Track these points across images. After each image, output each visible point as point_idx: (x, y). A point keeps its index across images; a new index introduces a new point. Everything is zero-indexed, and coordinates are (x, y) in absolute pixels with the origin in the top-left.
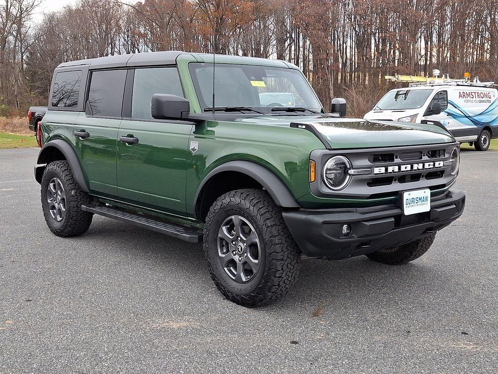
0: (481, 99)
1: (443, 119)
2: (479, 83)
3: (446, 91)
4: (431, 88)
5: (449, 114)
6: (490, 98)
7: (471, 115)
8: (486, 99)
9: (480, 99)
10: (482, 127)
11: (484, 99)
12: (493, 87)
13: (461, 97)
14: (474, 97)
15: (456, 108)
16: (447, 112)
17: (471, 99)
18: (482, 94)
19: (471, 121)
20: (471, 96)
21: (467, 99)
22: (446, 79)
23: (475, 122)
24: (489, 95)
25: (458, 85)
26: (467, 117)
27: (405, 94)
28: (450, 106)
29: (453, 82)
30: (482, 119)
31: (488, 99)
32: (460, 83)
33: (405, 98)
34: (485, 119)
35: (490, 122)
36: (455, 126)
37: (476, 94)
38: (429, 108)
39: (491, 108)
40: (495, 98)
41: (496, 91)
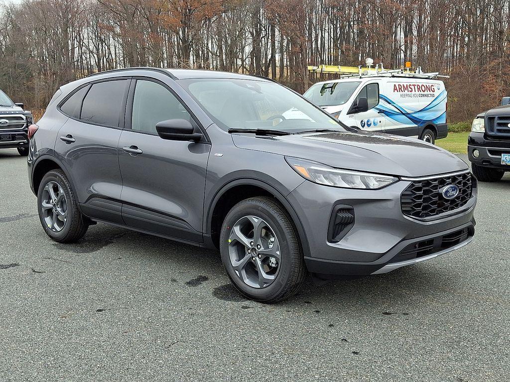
0: (422, 93)
1: (373, 117)
2: (422, 74)
3: (378, 84)
4: (359, 80)
5: (381, 111)
6: (433, 91)
7: (409, 112)
8: (429, 93)
9: (420, 93)
10: (424, 125)
11: (426, 93)
12: (439, 79)
13: (396, 91)
14: (413, 90)
15: (390, 103)
16: (377, 109)
17: (410, 93)
19: (410, 118)
20: (409, 89)
21: (403, 93)
22: (379, 70)
23: (415, 120)
24: (432, 87)
25: (393, 76)
26: (404, 114)
27: (332, 87)
28: (382, 102)
29: (388, 72)
30: (423, 117)
31: (431, 93)
32: (396, 74)
33: (332, 92)
34: (427, 116)
35: (434, 120)
36: (389, 125)
37: (416, 87)
38: (355, 103)
39: (435, 103)
40: (440, 91)
41: (441, 83)
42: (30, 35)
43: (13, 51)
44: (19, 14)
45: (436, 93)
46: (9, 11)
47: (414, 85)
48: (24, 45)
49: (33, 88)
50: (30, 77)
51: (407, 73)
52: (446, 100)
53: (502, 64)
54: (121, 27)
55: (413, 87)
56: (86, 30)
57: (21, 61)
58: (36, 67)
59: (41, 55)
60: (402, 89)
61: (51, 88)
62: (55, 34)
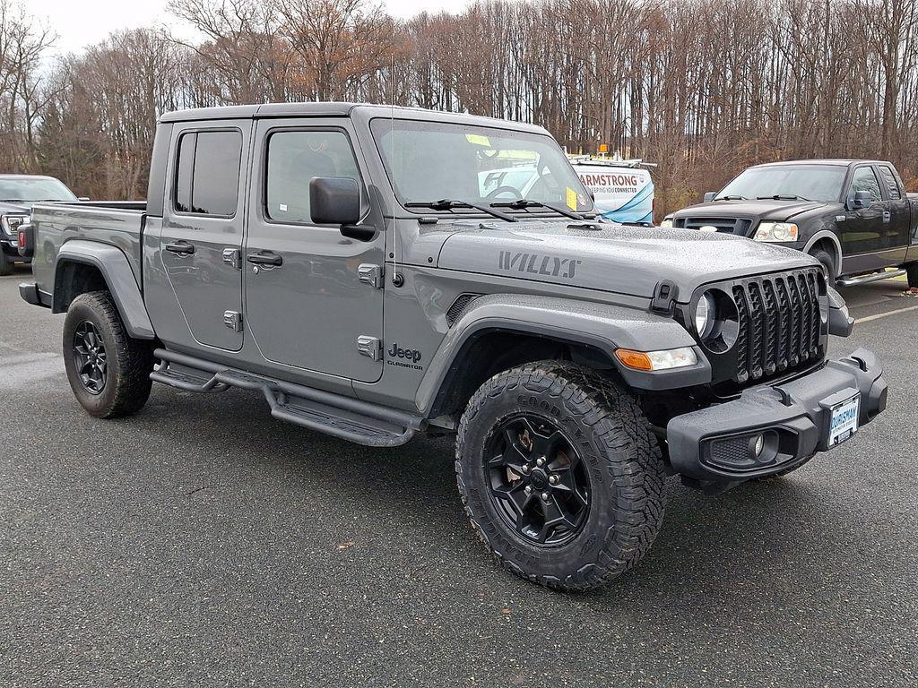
0: (620, 187)
2: (620, 161)
4: (531, 169)
6: (635, 185)
7: (602, 212)
8: (628, 186)
9: (617, 187)
11: (624, 186)
12: (643, 167)
14: (608, 183)
17: (603, 187)
18: (621, 179)
20: (602, 182)
21: (593, 186)
24: (634, 179)
25: (581, 164)
29: (573, 159)
30: (621, 218)
31: (632, 186)
32: (582, 161)
37: (611, 179)
39: (636, 200)
40: (645, 184)
41: (646, 173)
42: (99, 100)
43: (75, 123)
44: (83, 69)
45: (639, 187)
46: (68, 64)
47: (608, 176)
48: (91, 114)
49: (104, 176)
50: (99, 160)
51: (604, 159)
52: (652, 197)
53: (760, 146)
54: (230, 87)
55: (606, 179)
56: (181, 94)
57: (86, 137)
58: (107, 145)
59: (115, 126)
60: (592, 182)
61: (129, 176)
62: (137, 98)
